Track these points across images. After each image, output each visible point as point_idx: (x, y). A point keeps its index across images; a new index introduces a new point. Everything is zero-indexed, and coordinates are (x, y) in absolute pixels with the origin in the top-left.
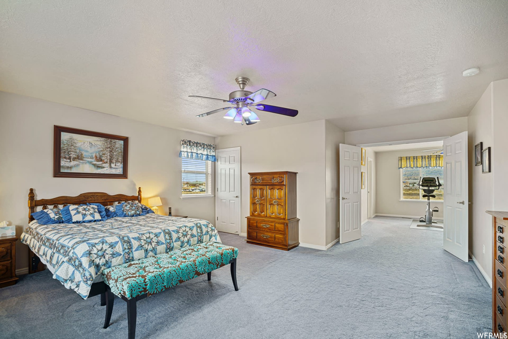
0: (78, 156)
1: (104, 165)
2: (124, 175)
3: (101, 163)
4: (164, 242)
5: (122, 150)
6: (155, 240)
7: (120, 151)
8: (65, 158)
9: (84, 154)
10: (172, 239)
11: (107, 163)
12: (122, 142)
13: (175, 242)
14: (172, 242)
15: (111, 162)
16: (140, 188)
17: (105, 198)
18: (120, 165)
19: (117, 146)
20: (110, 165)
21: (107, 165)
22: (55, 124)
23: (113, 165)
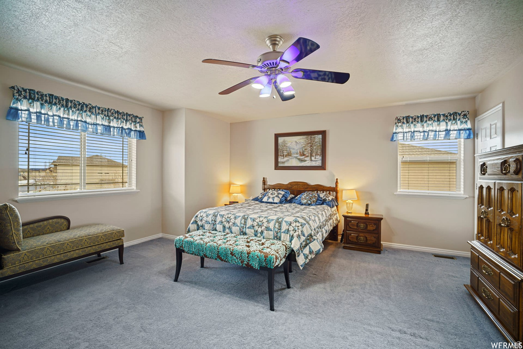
0: (288, 153)
1: (306, 159)
2: (323, 167)
3: (304, 157)
4: (239, 225)
5: (321, 143)
6: (233, 221)
7: (319, 145)
8: (281, 156)
9: (292, 151)
10: (246, 225)
11: (308, 156)
12: (320, 136)
13: (248, 228)
14: (245, 227)
15: (311, 156)
16: (337, 179)
17: (306, 187)
18: (319, 158)
19: (316, 140)
20: (311, 158)
21: (308, 159)
22: (276, 133)
23: (313, 158)
